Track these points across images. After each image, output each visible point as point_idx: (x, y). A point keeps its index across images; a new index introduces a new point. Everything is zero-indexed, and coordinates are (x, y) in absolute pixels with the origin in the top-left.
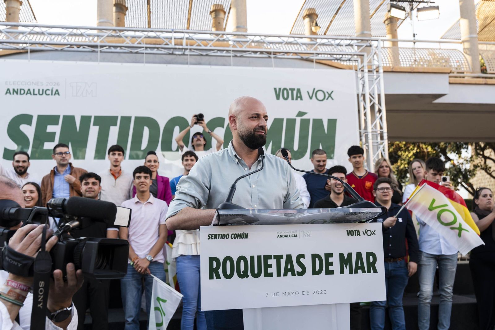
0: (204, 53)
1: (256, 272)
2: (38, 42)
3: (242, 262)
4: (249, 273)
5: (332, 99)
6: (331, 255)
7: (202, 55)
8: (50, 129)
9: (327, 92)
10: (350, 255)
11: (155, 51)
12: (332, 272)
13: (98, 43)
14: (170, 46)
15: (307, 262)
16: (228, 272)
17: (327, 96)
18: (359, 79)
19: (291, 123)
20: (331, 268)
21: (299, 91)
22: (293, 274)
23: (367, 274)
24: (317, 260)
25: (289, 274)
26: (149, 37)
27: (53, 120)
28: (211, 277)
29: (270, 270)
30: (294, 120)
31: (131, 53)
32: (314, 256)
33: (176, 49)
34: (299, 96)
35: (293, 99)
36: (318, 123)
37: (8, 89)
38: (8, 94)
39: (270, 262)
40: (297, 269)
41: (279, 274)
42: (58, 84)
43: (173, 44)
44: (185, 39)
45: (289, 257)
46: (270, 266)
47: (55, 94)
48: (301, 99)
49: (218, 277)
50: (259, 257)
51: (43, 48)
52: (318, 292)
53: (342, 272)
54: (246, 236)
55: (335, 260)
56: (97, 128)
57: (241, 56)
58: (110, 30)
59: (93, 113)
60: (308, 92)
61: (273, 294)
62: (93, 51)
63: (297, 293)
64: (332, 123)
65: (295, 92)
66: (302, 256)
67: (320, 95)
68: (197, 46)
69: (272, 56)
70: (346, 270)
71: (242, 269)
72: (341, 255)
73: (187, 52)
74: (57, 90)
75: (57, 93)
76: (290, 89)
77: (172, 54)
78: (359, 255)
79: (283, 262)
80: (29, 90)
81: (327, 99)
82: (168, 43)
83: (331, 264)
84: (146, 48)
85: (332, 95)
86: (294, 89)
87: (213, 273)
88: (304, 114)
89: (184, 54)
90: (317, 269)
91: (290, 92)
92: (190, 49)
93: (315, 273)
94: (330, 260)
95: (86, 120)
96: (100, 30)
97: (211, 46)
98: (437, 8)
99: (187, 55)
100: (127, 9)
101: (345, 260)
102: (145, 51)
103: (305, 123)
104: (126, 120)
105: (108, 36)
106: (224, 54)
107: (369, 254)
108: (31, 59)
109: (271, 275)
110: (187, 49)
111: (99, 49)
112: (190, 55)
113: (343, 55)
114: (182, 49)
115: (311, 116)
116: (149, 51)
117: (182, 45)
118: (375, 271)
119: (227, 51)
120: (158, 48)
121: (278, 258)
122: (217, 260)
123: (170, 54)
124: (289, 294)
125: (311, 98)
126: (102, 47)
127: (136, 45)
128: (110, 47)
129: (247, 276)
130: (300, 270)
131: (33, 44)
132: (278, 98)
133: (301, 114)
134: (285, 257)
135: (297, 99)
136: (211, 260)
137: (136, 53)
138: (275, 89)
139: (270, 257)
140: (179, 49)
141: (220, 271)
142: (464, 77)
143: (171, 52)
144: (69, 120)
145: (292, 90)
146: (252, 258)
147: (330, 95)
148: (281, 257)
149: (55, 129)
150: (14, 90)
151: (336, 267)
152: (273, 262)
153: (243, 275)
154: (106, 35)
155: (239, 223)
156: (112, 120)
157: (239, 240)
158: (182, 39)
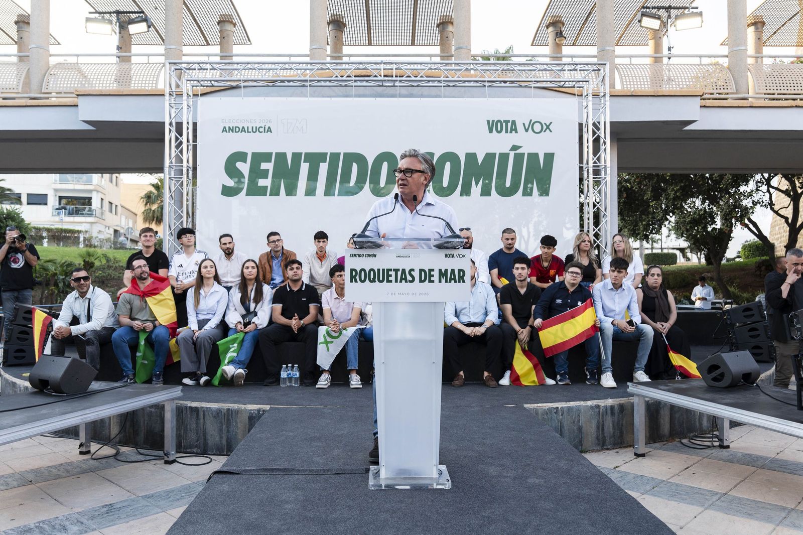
0: (415, 84)
1: (381, 279)
2: (251, 79)
3: (372, 272)
4: (376, 280)
5: (551, 131)
6: (433, 270)
7: (413, 86)
8: (264, 166)
9: (545, 124)
10: (446, 270)
11: (364, 84)
12: (433, 282)
13: (308, 78)
14: (379, 78)
15: (416, 274)
16: (363, 279)
17: (545, 127)
18: (584, 108)
19: (504, 157)
20: (432, 279)
21: (514, 122)
22: (406, 282)
23: (457, 284)
24: (423, 273)
25: (403, 281)
26: (359, 69)
27: (266, 157)
28: (351, 281)
29: (390, 279)
30: (507, 155)
31: (341, 86)
32: (421, 270)
33: (385, 81)
34: (514, 129)
35: (507, 132)
36: (533, 157)
37: (225, 127)
38: (224, 132)
39: (390, 273)
40: (409, 278)
41: (396, 281)
42: (270, 121)
43: (382, 76)
44: (394, 69)
45: (404, 271)
46: (391, 276)
47: (268, 131)
48: (516, 132)
49: (356, 281)
50: (383, 270)
51: (255, 84)
52: (422, 294)
53: (440, 281)
54: (375, 256)
55: (436, 274)
56: (307, 164)
57: (454, 86)
58: (320, 63)
59: (304, 150)
60: (524, 124)
61: (392, 294)
62: (303, 86)
63: (408, 294)
64: (550, 157)
65: (509, 125)
66: (413, 270)
67: (537, 127)
68: (407, 77)
69: (487, 84)
70: (443, 280)
71: (372, 277)
72: (440, 270)
73: (397, 84)
74: (269, 128)
75: (269, 130)
76: (504, 121)
77: (382, 86)
78: (453, 271)
79: (399, 273)
80: (243, 127)
81: (545, 131)
82: (377, 75)
83: (433, 276)
84: (355, 81)
85: (550, 127)
86: (509, 121)
87: (353, 278)
88: (518, 147)
89: (394, 86)
90: (423, 279)
91: (504, 124)
92: (400, 81)
93: (421, 281)
94: (432, 273)
95: (297, 156)
96: (311, 64)
97: (421, 77)
98: (701, 14)
99: (397, 86)
100: (345, 25)
101: (443, 274)
102: (354, 84)
103: (519, 158)
104: (335, 156)
105: (318, 69)
106: (436, 84)
107: (460, 271)
108: (245, 96)
109: (391, 281)
110: (397, 81)
111: (308, 84)
112: (400, 86)
113: (565, 82)
114: (392, 81)
115: (525, 150)
116: (359, 84)
117: (392, 76)
118: (464, 282)
119: (439, 81)
120: (367, 81)
121: (396, 271)
122: (355, 270)
123: (380, 86)
124: (403, 294)
125: (527, 130)
126: (311, 81)
127: (344, 78)
128: (319, 81)
129: (375, 282)
130: (411, 279)
131: (245, 81)
132: (491, 131)
133: (515, 148)
134: (401, 270)
135: (511, 132)
136: (352, 270)
137: (346, 86)
138: (488, 121)
139: (391, 270)
140: (388, 81)
141: (357, 277)
142: (726, 99)
143: (381, 84)
144: (281, 156)
145: (507, 122)
146: (379, 270)
147: (548, 127)
148: (399, 270)
149: (268, 166)
150: (229, 127)
151: (436, 278)
152: (393, 273)
153: (373, 281)
154: (316, 68)
155: (370, 247)
156: (321, 157)
157: (370, 258)
158: (392, 69)
